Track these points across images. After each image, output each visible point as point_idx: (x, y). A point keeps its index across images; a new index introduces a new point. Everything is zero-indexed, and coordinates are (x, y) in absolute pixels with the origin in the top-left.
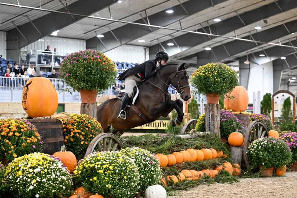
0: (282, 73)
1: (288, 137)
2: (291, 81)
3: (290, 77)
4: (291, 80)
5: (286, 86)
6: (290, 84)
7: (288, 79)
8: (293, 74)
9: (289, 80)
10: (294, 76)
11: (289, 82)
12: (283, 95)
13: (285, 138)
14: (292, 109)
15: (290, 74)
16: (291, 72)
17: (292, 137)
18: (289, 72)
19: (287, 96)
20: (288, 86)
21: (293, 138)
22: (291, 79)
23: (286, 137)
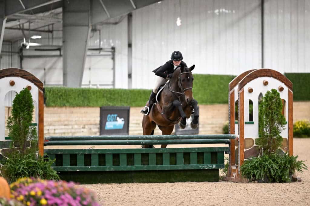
0: (5, 24)
1: (33, 193)
2: (29, 45)
3: (27, 33)
4: (27, 41)
5: (16, 58)
6: (25, 53)
7: (22, 40)
8: (33, 26)
9: (25, 42)
10: (37, 31)
11: (25, 46)
12: (12, 84)
13: (25, 196)
14: (35, 119)
15: (26, 26)
16: (30, 22)
17: (43, 194)
18: (22, 21)
19: (21, 84)
20: (22, 58)
21: (48, 196)
22: (29, 39)
23: (27, 193)
